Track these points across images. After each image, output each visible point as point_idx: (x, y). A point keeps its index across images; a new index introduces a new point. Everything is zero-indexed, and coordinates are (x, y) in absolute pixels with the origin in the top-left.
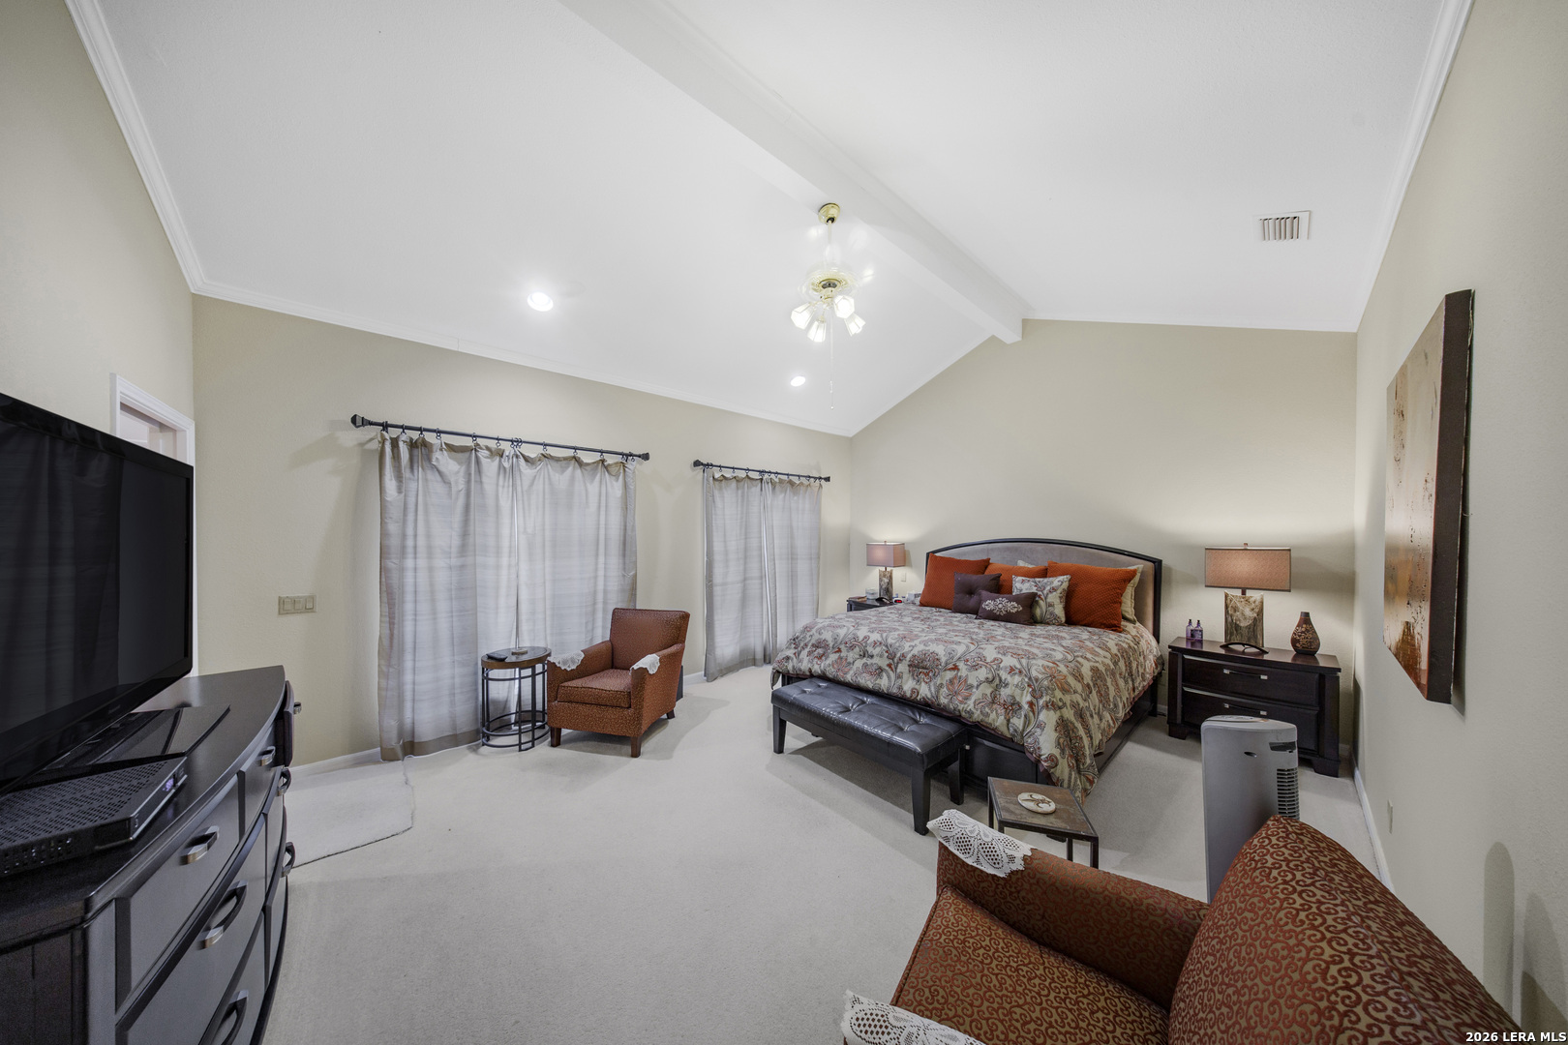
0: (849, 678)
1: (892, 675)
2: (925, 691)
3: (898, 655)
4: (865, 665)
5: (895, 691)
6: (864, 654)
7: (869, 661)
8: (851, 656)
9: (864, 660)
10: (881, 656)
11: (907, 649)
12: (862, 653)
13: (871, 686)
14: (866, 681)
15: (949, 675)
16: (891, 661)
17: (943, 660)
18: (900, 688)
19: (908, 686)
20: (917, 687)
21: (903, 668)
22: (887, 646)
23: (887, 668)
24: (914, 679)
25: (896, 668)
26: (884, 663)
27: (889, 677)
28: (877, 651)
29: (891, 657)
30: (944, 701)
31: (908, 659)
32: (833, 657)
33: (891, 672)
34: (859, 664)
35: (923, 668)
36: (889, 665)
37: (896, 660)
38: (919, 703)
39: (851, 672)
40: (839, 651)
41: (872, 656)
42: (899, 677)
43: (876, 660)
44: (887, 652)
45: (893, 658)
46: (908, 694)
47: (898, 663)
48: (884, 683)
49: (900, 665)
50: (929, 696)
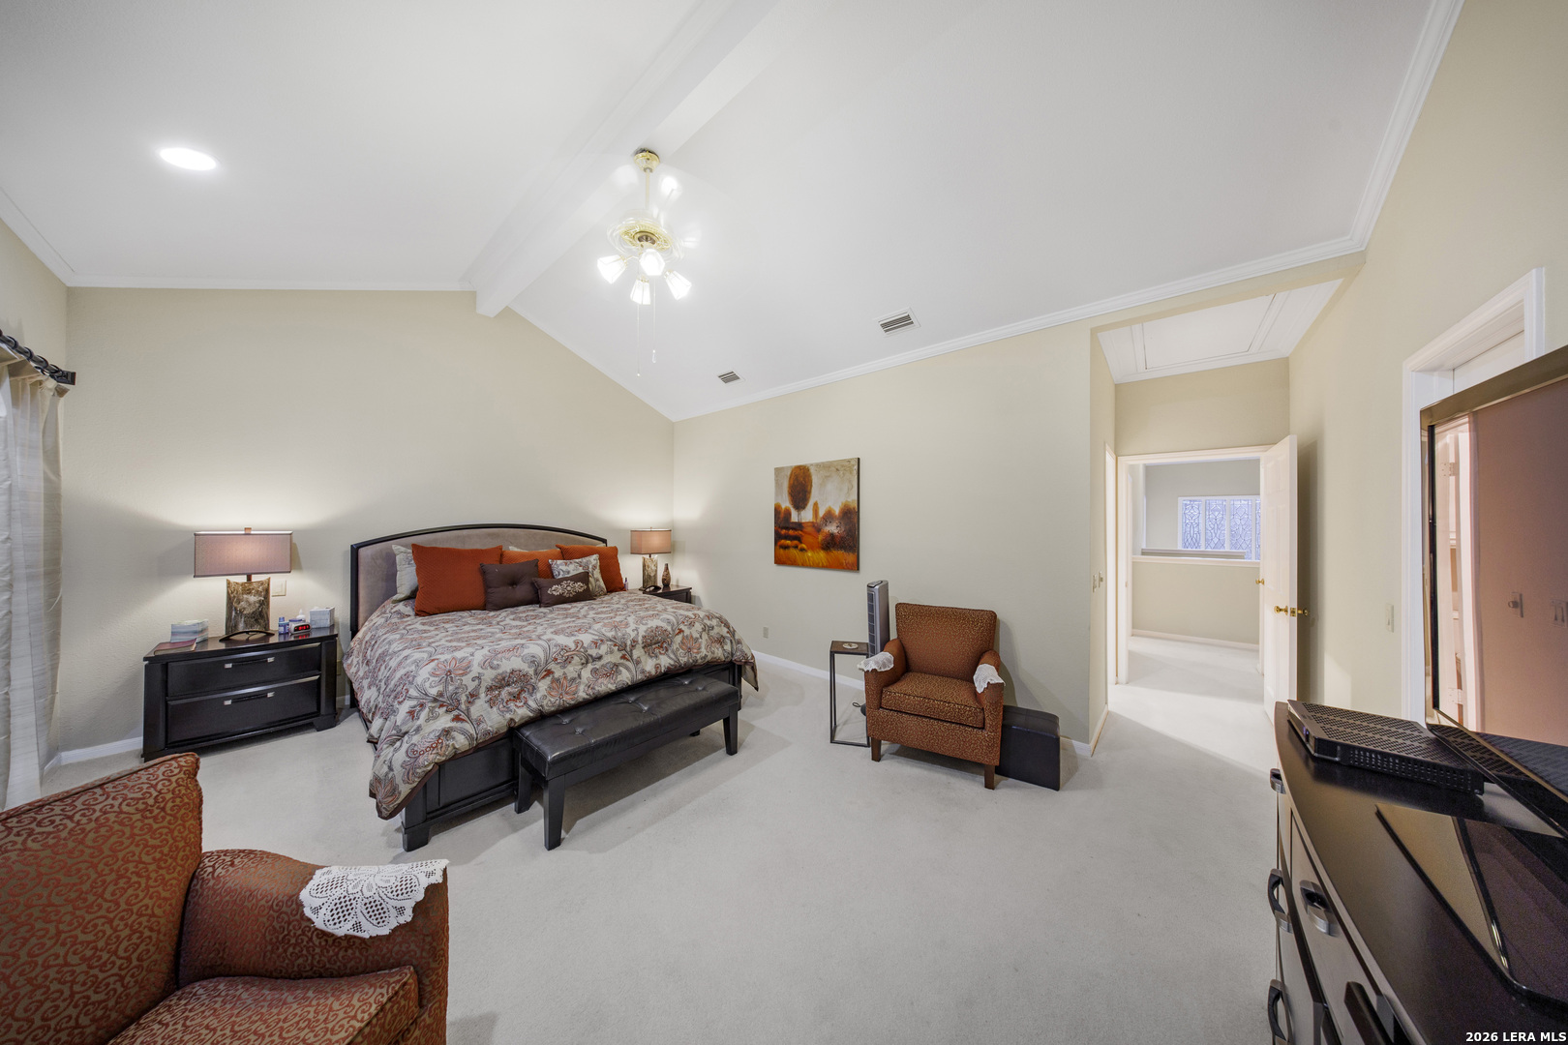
0: (582, 694)
1: (630, 664)
2: (665, 661)
3: (629, 643)
4: (594, 671)
5: (640, 677)
6: (588, 659)
7: (598, 665)
8: (571, 670)
9: (590, 666)
10: (612, 652)
11: (633, 634)
12: (584, 661)
13: (613, 687)
14: (606, 686)
15: (679, 638)
16: (624, 652)
17: (669, 629)
18: (643, 672)
19: (650, 666)
20: (658, 662)
21: (638, 653)
22: (611, 640)
23: (622, 661)
24: (651, 657)
25: (631, 656)
26: (616, 658)
27: (627, 668)
28: (603, 649)
29: (622, 647)
30: (683, 660)
31: (640, 641)
32: (543, 686)
33: (627, 663)
34: (586, 674)
35: (655, 644)
36: (623, 657)
37: (628, 649)
38: (665, 673)
39: (582, 687)
40: (549, 672)
41: (600, 658)
42: (638, 662)
43: (607, 659)
44: (615, 645)
45: (625, 649)
46: (653, 673)
47: (631, 650)
48: (625, 677)
49: (634, 651)
50: (672, 663)
